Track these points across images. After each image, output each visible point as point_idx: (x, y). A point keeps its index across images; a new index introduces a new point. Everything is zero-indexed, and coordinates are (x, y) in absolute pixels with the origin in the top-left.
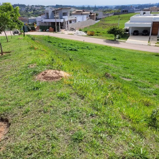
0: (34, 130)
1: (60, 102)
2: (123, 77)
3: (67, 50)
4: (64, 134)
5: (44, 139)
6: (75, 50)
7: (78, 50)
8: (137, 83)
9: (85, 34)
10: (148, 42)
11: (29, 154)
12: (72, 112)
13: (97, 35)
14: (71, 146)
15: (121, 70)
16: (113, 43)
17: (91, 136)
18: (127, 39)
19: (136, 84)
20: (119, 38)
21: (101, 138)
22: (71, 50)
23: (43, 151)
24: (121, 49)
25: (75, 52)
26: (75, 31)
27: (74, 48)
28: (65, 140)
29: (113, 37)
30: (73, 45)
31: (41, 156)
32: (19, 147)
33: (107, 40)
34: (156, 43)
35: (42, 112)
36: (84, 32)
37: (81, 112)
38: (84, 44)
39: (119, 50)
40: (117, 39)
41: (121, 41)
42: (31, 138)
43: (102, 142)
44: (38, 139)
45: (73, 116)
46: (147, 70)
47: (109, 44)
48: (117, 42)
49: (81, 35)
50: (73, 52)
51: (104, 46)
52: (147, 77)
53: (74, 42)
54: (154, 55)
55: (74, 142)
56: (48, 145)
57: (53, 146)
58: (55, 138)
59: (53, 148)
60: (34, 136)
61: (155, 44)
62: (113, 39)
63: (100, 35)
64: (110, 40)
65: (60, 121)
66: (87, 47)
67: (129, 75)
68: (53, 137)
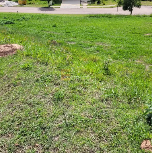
0: (12, 104)
1: (27, 72)
2: (68, 42)
3: (2, 24)
4: (44, 98)
5: (26, 108)
6: (12, 23)
7: (15, 22)
8: (81, 44)
9: (17, 4)
10: (80, 5)
11: (18, 125)
12: (43, 79)
13: (30, 4)
14: (56, 105)
15: (64, 35)
16: (48, 11)
17: (70, 93)
18: (61, 4)
19: (81, 46)
20: (53, 4)
21: (79, 91)
22: (7, 23)
23: (31, 117)
24: (58, 16)
25: (12, 25)
26: (4, 2)
27: (9, 21)
28: (48, 102)
29: (46, 4)
30: (7, 18)
31: (31, 122)
32: (5, 122)
33: (41, 7)
34: (87, 5)
35: (12, 86)
36: (15, 2)
37: (51, 76)
38: (19, 15)
39: (56, 17)
40: (51, 5)
41: (56, 8)
42: (12, 111)
43: (80, 94)
44: (21, 110)
45: (46, 81)
46: (86, 32)
47: (45, 11)
48: (52, 9)
49: (12, 5)
50: (10, 26)
51: (41, 14)
52: (87, 38)
53: (8, 15)
54: (88, 16)
55: (57, 101)
56: (34, 111)
57: (39, 110)
58: (37, 104)
59: (39, 112)
60: (15, 109)
61: (86, 7)
62: (47, 6)
63: (33, 3)
64: (44, 7)
65: (35, 88)
66: (23, 18)
67: (72, 39)
68: (36, 104)
